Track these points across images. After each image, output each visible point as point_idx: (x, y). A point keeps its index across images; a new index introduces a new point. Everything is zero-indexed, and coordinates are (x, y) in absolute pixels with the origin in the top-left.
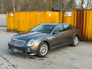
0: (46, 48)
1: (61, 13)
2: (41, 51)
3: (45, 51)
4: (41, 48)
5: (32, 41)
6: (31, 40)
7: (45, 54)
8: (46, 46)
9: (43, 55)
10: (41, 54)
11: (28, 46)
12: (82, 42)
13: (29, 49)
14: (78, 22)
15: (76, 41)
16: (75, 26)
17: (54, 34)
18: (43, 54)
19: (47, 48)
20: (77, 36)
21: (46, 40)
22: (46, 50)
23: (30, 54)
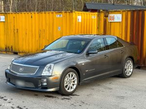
0: (74, 78)
1: (102, 15)
2: (65, 85)
3: (73, 85)
4: (66, 79)
5: (50, 67)
6: (48, 65)
7: (72, 90)
8: (74, 75)
9: (69, 91)
10: (66, 89)
11: (42, 75)
12: (140, 70)
13: (45, 80)
14: (133, 33)
15: (129, 68)
16: (128, 40)
17: (88, 54)
18: (68, 89)
19: (76, 79)
20: (131, 58)
21: (75, 64)
22: (74, 82)
23: (47, 88)
